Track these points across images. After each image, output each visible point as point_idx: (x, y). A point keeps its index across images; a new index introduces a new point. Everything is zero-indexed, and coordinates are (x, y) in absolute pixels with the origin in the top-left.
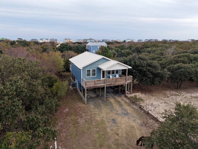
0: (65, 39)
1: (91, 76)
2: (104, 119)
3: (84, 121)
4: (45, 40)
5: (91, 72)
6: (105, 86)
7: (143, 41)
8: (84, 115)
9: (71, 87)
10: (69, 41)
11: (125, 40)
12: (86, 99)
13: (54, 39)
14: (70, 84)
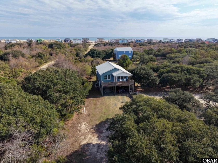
0: (98, 38)
1: (107, 79)
2: (110, 104)
3: (99, 103)
4: (78, 40)
5: (107, 77)
6: (115, 86)
7: (183, 41)
8: (100, 101)
9: (95, 86)
10: (102, 41)
11: (161, 40)
12: (103, 93)
13: (86, 38)
14: (95, 84)
